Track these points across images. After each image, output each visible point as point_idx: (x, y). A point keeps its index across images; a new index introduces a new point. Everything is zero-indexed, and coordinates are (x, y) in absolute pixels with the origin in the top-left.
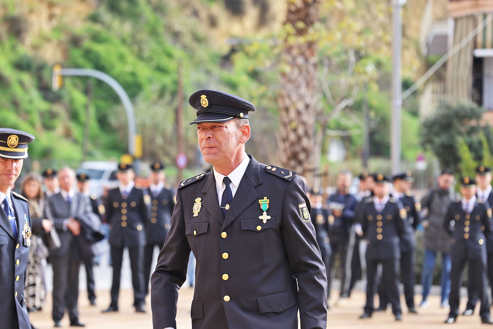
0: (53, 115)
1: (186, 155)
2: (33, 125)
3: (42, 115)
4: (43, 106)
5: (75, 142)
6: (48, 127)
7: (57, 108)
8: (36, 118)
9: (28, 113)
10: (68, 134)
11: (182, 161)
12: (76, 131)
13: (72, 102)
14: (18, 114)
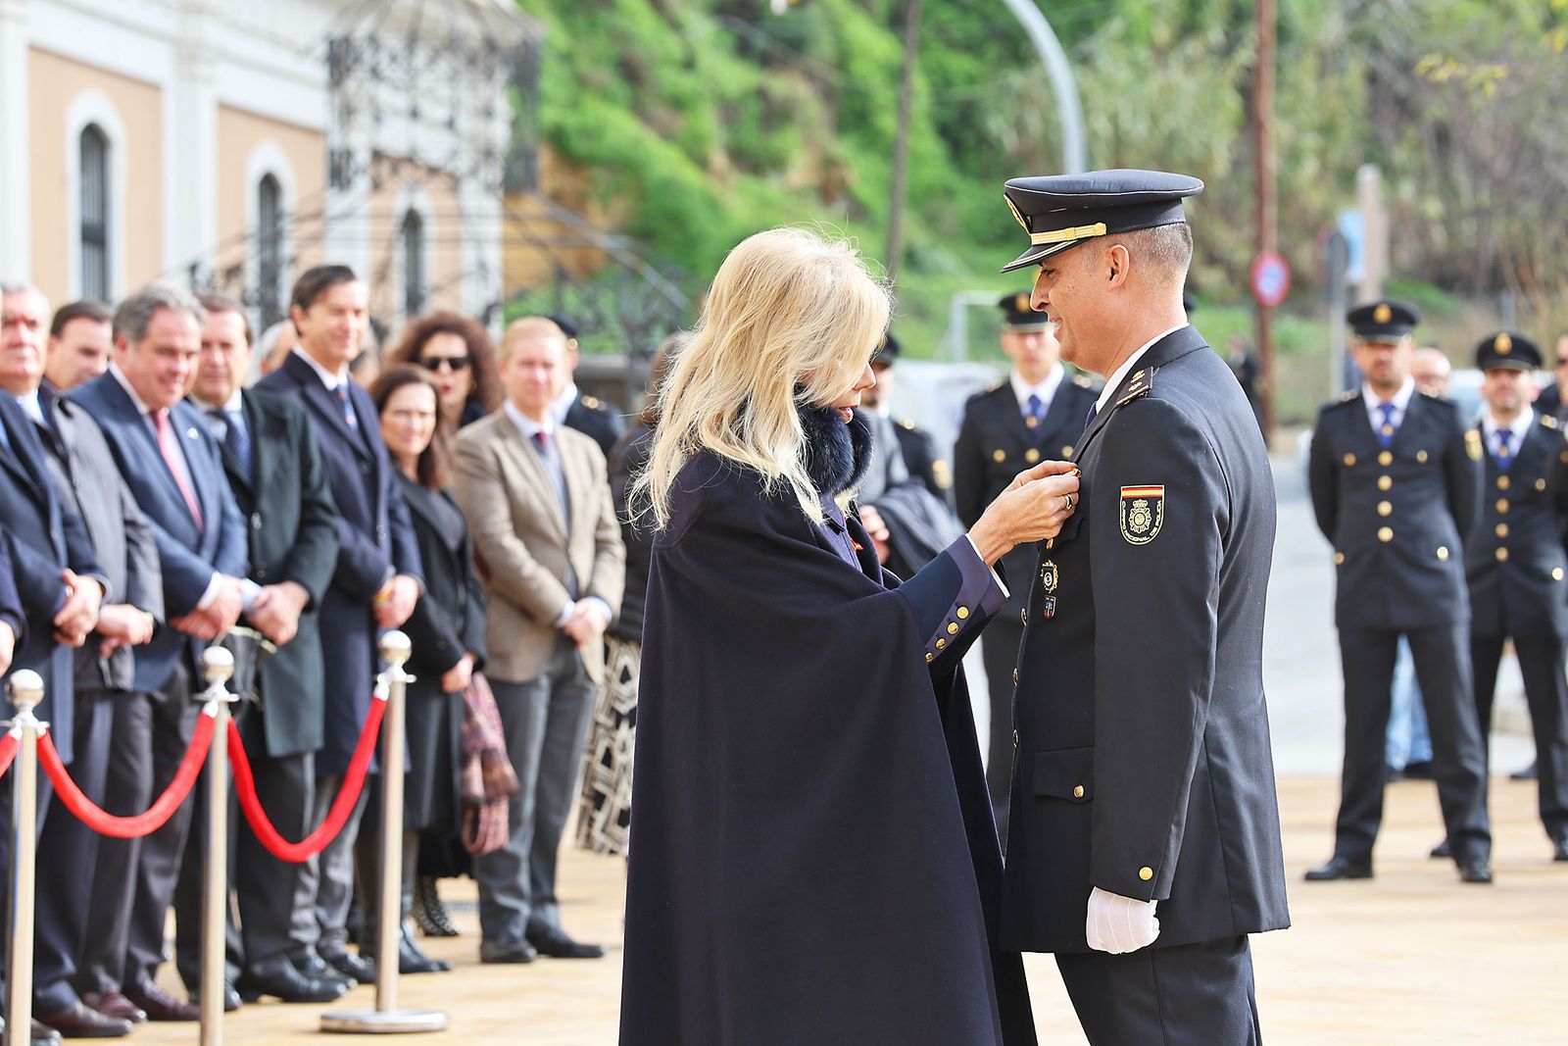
0: (775, 114)
1: (1285, 256)
3: (728, 110)
4: (736, 76)
5: (858, 213)
6: (752, 162)
7: (785, 85)
8: (707, 122)
9: (679, 104)
10: (829, 189)
11: (1271, 281)
12: (862, 173)
13: (843, 60)
14: (638, 110)
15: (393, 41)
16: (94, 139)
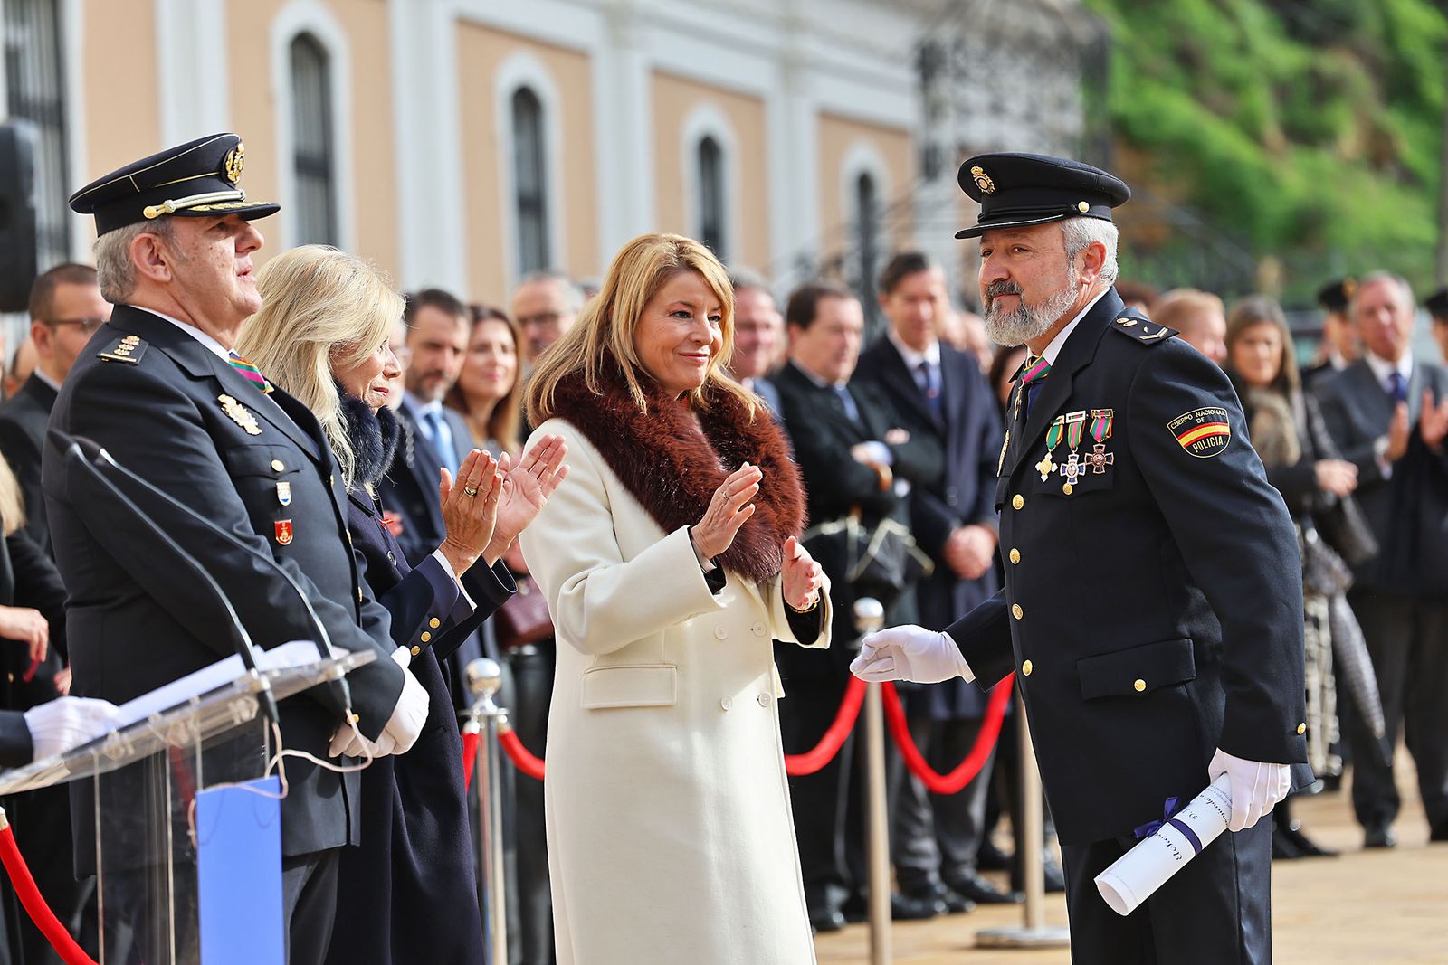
0: (1323, 89)
2: (1252, 133)
3: (1282, 90)
4: (1286, 57)
5: (1409, 179)
6: (1306, 135)
7: (1336, 63)
8: (1261, 102)
9: (1233, 86)
10: (1380, 155)
12: (1410, 142)
13: (1390, 33)
14: (1197, 94)
15: (976, 43)
16: (709, 150)
